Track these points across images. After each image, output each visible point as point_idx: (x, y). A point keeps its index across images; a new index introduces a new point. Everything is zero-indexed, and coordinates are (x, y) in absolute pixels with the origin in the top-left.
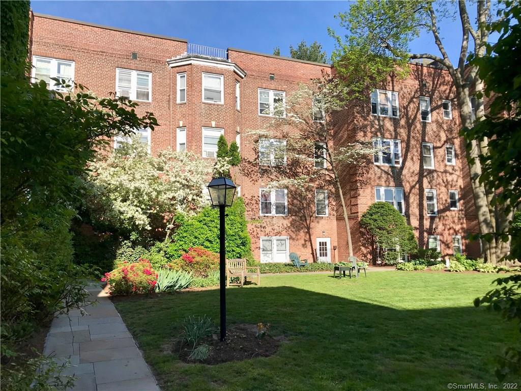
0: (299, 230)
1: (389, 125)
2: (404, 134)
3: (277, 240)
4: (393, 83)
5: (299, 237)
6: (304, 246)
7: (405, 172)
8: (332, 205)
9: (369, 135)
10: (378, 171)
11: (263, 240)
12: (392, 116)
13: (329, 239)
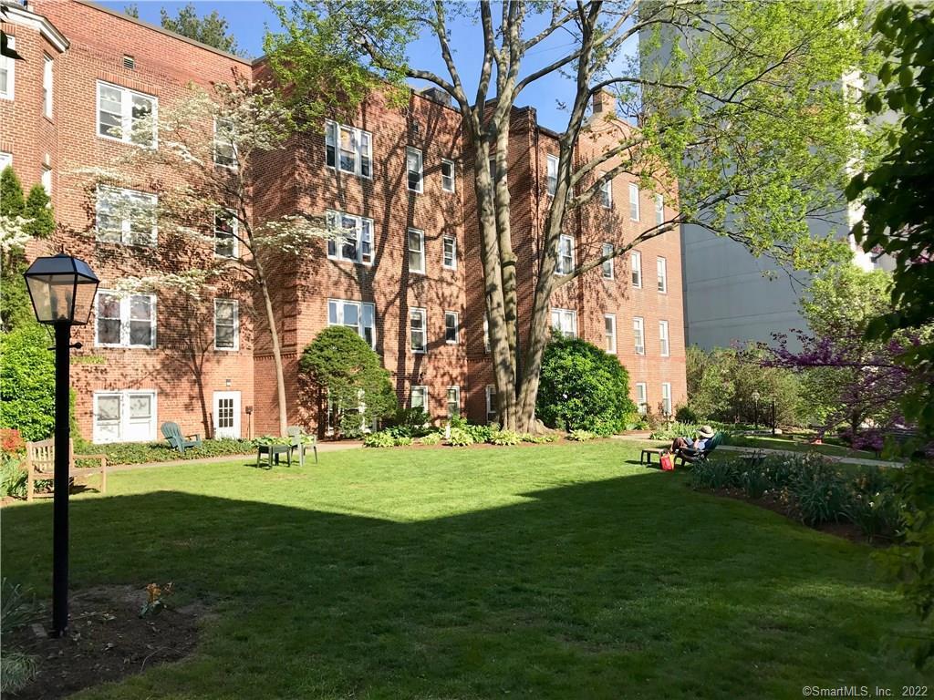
0: (179, 377)
1: (355, 190)
2: (379, 210)
3: (132, 397)
4: (364, 115)
5: (179, 391)
6: (189, 407)
7: (378, 276)
8: (246, 329)
9: (321, 203)
10: (334, 271)
11: (99, 398)
12: (360, 175)
13: (238, 394)
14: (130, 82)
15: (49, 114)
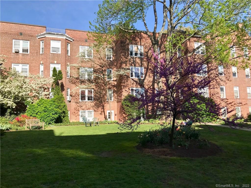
0: (99, 107)
1: (138, 61)
2: (146, 64)
3: (88, 112)
4: (141, 42)
5: (99, 110)
6: (101, 114)
7: (145, 81)
8: (115, 96)
9: (128, 65)
11: (81, 112)
12: (140, 57)
13: (113, 111)
14: (87, 45)
15: (69, 55)
